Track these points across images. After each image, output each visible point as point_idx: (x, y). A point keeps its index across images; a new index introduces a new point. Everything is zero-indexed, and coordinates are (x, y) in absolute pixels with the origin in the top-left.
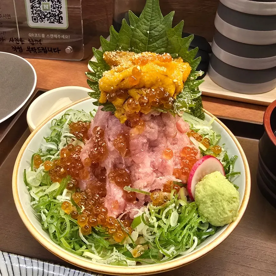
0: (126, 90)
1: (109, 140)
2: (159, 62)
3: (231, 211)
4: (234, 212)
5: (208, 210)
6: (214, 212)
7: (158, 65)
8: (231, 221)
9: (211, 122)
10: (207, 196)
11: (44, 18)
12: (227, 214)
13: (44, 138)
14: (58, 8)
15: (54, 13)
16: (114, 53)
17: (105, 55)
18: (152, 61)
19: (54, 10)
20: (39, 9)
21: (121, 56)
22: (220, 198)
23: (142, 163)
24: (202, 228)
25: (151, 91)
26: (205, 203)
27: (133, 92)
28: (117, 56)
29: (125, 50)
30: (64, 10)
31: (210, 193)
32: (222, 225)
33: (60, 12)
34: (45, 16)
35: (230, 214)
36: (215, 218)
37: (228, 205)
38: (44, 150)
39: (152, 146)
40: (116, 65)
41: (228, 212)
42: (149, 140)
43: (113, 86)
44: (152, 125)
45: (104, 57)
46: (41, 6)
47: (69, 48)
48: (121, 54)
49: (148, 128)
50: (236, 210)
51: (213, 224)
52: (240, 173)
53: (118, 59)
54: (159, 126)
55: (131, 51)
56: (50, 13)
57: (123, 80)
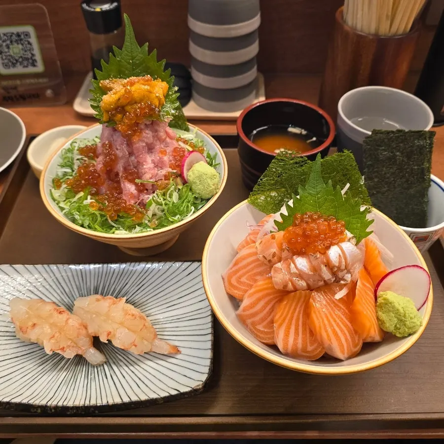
0: (123, 107)
1: (117, 149)
2: (143, 82)
3: (213, 185)
4: (216, 185)
5: (199, 188)
6: (202, 188)
7: (143, 84)
8: (215, 193)
9: (195, 132)
10: (196, 177)
11: (16, 64)
12: (211, 187)
13: (58, 165)
14: (30, 50)
15: (26, 56)
16: (108, 81)
17: (101, 83)
18: (138, 82)
19: (26, 53)
20: (8, 54)
21: (113, 83)
22: (205, 177)
23: (146, 161)
24: (196, 202)
25: (141, 105)
26: (195, 183)
27: (128, 108)
28: (110, 83)
29: (116, 77)
30: (37, 52)
31: (197, 175)
32: (210, 197)
33: (33, 55)
34: (17, 61)
35: (213, 187)
36: (204, 192)
37: (211, 181)
38: (60, 174)
39: (150, 149)
40: (111, 90)
41: (212, 186)
42: (147, 144)
43: (112, 105)
44: (147, 132)
45: (100, 85)
46: (11, 51)
47: (49, 92)
48: (113, 81)
49: (144, 134)
50: (217, 184)
51: (203, 198)
52: (220, 164)
53: (112, 85)
54: (153, 132)
55: (121, 78)
56: (21, 57)
57: (119, 99)
